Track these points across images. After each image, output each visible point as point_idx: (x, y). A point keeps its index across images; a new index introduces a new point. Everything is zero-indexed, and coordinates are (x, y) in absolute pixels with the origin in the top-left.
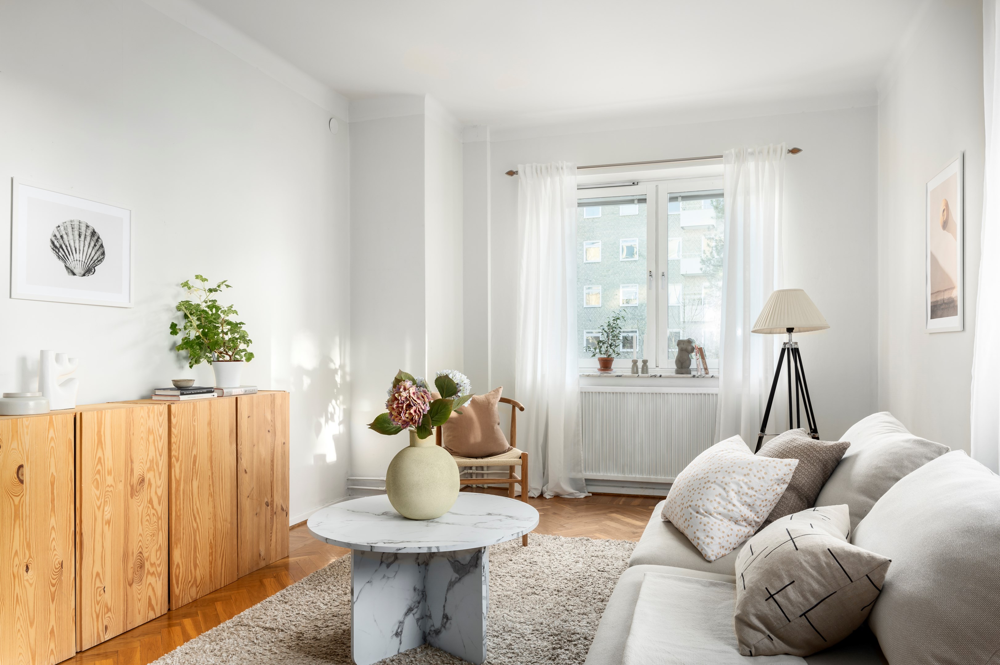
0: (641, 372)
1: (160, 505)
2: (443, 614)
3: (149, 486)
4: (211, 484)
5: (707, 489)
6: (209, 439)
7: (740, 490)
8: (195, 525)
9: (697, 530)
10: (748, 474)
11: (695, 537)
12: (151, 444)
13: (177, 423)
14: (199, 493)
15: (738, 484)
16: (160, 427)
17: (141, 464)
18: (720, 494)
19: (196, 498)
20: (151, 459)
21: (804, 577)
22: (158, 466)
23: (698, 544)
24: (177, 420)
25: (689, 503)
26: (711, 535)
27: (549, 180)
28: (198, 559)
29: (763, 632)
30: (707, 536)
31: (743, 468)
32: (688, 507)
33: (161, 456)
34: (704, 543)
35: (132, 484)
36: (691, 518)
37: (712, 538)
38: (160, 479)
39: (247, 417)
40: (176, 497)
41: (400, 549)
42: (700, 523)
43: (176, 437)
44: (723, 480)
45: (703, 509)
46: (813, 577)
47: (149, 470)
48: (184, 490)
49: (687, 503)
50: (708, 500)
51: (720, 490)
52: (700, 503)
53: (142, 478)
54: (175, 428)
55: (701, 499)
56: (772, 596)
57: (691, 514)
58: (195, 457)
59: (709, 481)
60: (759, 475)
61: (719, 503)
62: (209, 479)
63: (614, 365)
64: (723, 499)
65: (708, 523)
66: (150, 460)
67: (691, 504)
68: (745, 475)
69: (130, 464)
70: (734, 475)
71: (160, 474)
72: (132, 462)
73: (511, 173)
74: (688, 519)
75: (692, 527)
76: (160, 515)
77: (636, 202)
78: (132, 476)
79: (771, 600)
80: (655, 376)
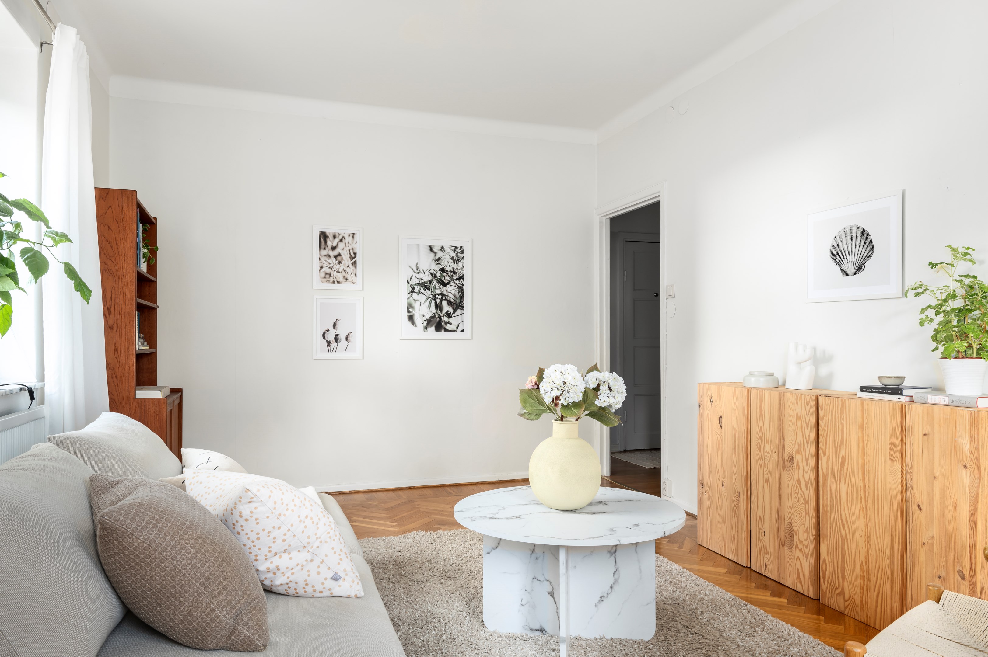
1: (806, 488)
3: (797, 468)
4: (863, 496)
6: (861, 445)
12: (799, 429)
13: (825, 418)
14: (848, 499)
16: (808, 417)
17: (790, 444)
19: (844, 503)
20: (799, 443)
22: (805, 452)
24: (825, 415)
33: (808, 444)
35: (783, 458)
38: (807, 465)
40: (822, 490)
43: (823, 430)
47: (798, 452)
48: (830, 488)
53: (791, 457)
54: (822, 421)
58: (844, 458)
62: (861, 490)
66: (798, 443)
69: (782, 441)
71: (807, 460)
72: (784, 439)
76: (806, 497)
78: (784, 451)
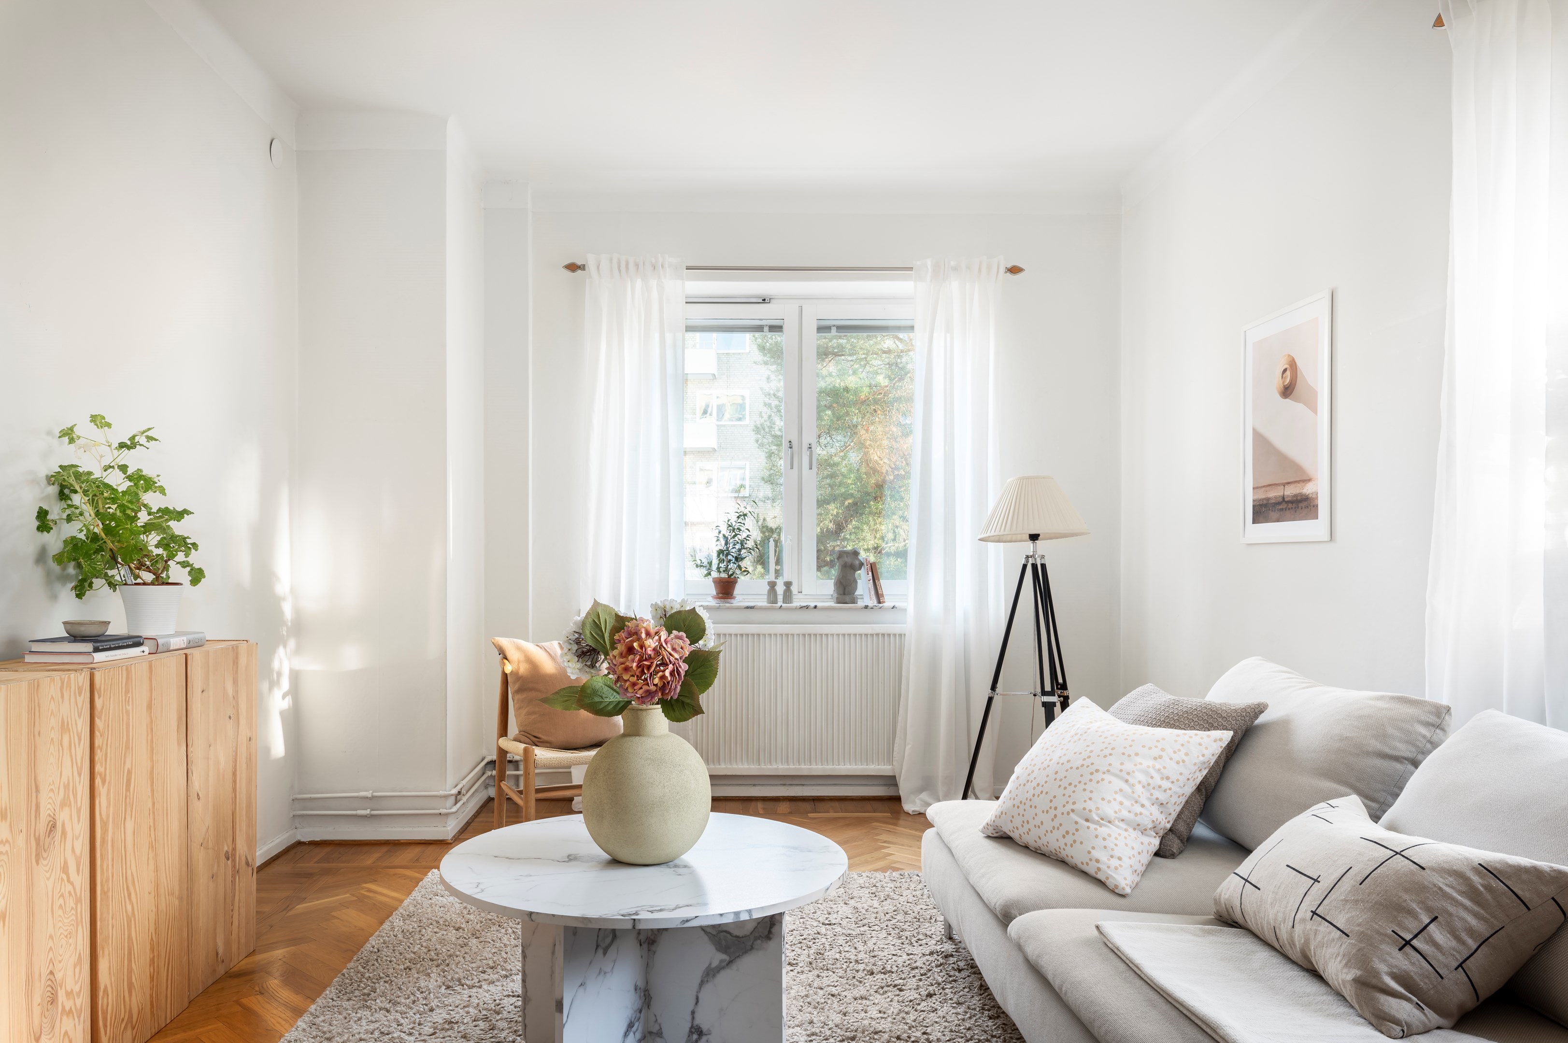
0: (782, 600)
1: (78, 875)
2: (689, 1025)
3: (63, 837)
4: (152, 824)
5: (1098, 782)
6: (149, 738)
7: (1150, 781)
8: (129, 907)
9: (1093, 848)
10: (1160, 757)
11: (1091, 860)
12: (65, 752)
13: (103, 707)
14: (134, 845)
15: (1146, 773)
16: (79, 716)
17: (51, 794)
18: (1121, 790)
19: (130, 854)
20: (66, 783)
21: (1451, 909)
22: (75, 796)
23: (1099, 869)
24: (103, 701)
25: (1069, 807)
26: (1117, 853)
27: (639, 283)
28: (134, 974)
29: (1408, 1000)
30: (1112, 857)
31: (1150, 748)
32: (1068, 813)
33: (80, 775)
34: (1109, 867)
35: (37, 834)
36: (1077, 830)
37: (1120, 859)
38: (79, 821)
39: (200, 691)
40: (101, 855)
41: (687, 921)
42: (1097, 836)
43: (101, 736)
44: (1122, 767)
45: (1098, 815)
46: (1466, 908)
47: (63, 805)
48: (113, 840)
49: (1064, 806)
50: (1103, 799)
51: (1119, 784)
52: (1090, 805)
53: (52, 823)
54: (100, 718)
55: (1090, 799)
56: (1408, 943)
57: (1076, 823)
58: (129, 772)
59: (1097, 771)
60: (1176, 757)
61: (1121, 803)
62: (149, 814)
63: (738, 590)
64: (1127, 797)
65: (1109, 835)
66: (64, 784)
67: (1074, 807)
68: (1155, 759)
69: (34, 795)
70: (1138, 759)
71: (79, 811)
72: (37, 790)
73: (572, 267)
74: (1072, 830)
75: (1081, 843)
76: (78, 894)
77: (766, 329)
78: (38, 819)
79: (1408, 949)
80: (807, 607)
